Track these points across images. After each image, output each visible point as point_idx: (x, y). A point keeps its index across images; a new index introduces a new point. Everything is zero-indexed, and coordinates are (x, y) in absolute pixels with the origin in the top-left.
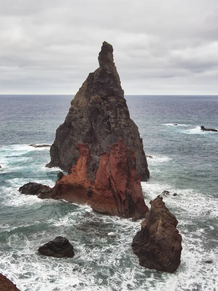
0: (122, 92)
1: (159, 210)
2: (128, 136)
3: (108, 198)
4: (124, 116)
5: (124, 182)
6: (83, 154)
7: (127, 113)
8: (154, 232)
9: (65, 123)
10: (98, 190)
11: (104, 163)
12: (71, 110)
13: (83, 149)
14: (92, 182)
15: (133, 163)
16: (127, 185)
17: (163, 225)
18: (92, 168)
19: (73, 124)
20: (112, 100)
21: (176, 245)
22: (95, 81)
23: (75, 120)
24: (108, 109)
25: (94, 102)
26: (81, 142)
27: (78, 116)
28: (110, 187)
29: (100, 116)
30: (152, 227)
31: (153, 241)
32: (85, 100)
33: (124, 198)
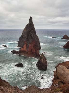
0: (35, 29)
1: (42, 56)
2: (36, 39)
3: (31, 54)
4: (35, 34)
5: (35, 50)
6: (25, 43)
7: (36, 34)
8: (41, 61)
9: (21, 36)
10: (29, 52)
11: (30, 46)
12: (23, 33)
13: (25, 42)
14: (28, 50)
15: (37, 45)
16: (36, 51)
17: (43, 60)
18: (27, 47)
19: (23, 36)
20: (32, 31)
21: (46, 64)
22: (28, 26)
23: (24, 35)
24: (31, 33)
25: (28, 31)
26: (25, 41)
27: (24, 34)
28: (32, 51)
29: (29, 35)
30: (41, 60)
31: (41, 63)
32: (26, 31)
33: (35, 54)
